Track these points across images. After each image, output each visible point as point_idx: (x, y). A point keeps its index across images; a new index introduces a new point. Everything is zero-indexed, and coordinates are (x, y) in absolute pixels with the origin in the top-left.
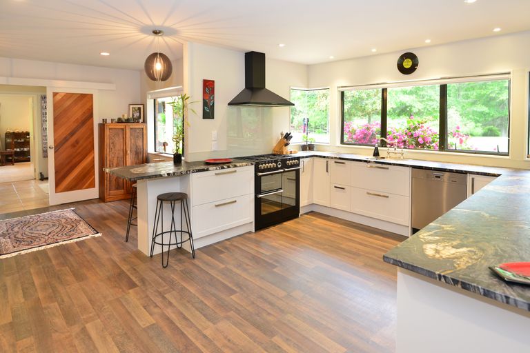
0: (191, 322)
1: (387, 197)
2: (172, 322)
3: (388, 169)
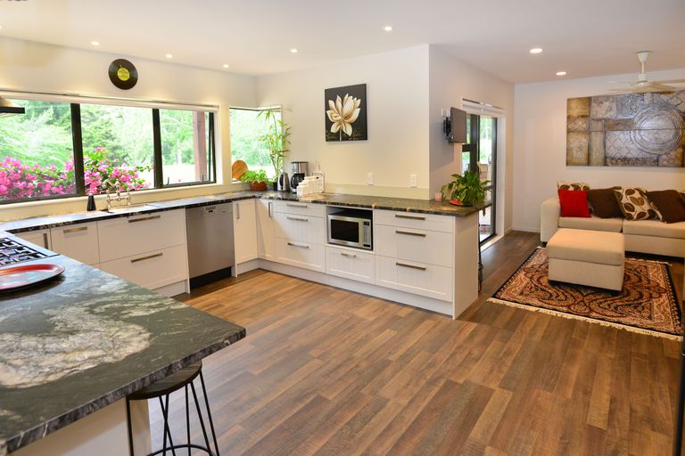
0: (392, 421)
1: (161, 254)
2: (403, 438)
3: (159, 217)
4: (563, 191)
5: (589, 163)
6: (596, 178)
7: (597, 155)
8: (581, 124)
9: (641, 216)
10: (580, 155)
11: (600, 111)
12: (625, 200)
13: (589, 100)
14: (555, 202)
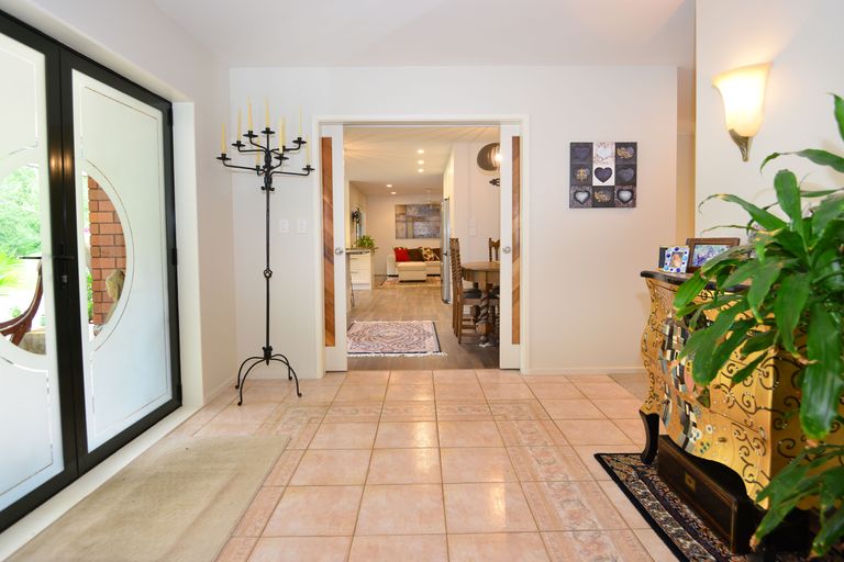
4: (396, 250)
5: (407, 237)
6: (410, 244)
7: (410, 233)
8: (402, 218)
9: (431, 259)
10: (403, 233)
11: (411, 212)
12: (424, 252)
13: (405, 206)
14: (393, 256)
